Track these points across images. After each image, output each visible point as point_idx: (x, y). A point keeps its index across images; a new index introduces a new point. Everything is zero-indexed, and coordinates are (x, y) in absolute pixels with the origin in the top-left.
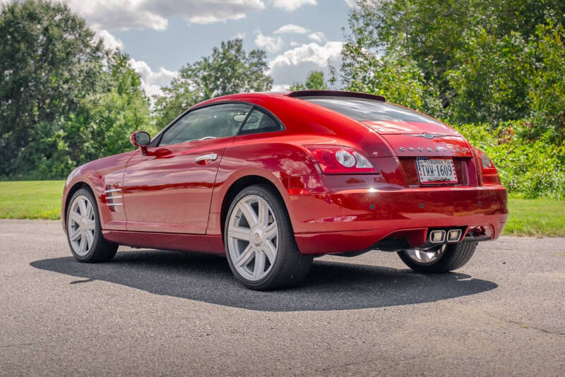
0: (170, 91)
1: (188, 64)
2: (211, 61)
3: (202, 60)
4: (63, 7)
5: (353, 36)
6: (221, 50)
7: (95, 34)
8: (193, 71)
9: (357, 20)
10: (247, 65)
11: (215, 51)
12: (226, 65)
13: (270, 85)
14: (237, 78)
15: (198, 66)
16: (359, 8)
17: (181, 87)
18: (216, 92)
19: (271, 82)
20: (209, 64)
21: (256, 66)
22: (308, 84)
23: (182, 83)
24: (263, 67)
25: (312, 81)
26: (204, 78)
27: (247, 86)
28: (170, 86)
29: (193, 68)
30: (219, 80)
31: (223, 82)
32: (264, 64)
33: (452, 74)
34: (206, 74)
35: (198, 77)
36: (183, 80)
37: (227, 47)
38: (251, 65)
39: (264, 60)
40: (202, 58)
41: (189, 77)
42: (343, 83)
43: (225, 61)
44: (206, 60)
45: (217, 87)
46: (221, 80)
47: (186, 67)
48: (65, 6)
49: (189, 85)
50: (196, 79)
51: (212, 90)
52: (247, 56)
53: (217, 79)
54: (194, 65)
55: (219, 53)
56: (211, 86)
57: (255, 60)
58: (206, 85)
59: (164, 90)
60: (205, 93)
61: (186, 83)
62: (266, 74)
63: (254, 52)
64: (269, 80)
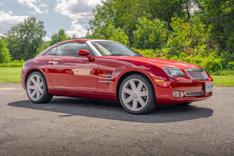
0: (7, 35)
2: (23, 24)
3: (19, 24)
8: (16, 28)
15: (18, 26)
17: (11, 33)
18: (25, 36)
20: (22, 26)
21: (40, 27)
22: (59, 34)
24: (43, 27)
25: (61, 33)
26: (21, 31)
27: (37, 34)
29: (16, 26)
31: (28, 32)
34: (21, 29)
35: (18, 30)
37: (29, 20)
38: (38, 26)
39: (43, 25)
41: (14, 30)
43: (29, 24)
44: (21, 24)
45: (26, 34)
47: (13, 26)
51: (24, 35)
52: (37, 23)
53: (26, 30)
55: (26, 21)
56: (23, 33)
57: (40, 25)
58: (21, 33)
59: (5, 34)
60: (21, 36)
61: (13, 32)
62: (44, 30)
63: (40, 22)
64: (45, 32)
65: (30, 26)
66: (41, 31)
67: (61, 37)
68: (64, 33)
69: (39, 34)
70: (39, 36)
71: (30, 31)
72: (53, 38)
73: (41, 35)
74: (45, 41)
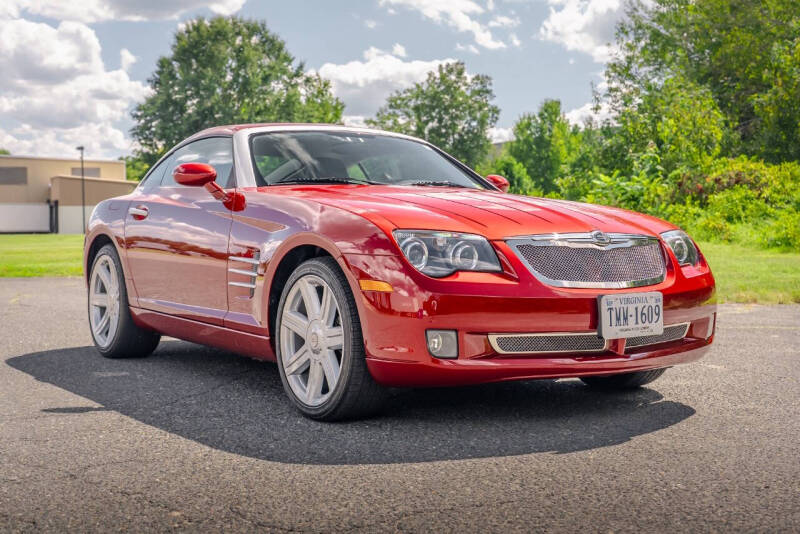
1: (397, 92)
2: (424, 88)
3: (414, 86)
4: (259, 25)
5: (620, 53)
6: (437, 75)
7: (294, 58)
8: (403, 100)
9: (627, 33)
10: (468, 93)
11: (430, 74)
12: (443, 92)
13: (496, 115)
14: (457, 108)
15: (409, 94)
16: (629, 19)
17: (389, 119)
18: (430, 125)
19: (498, 112)
20: (422, 92)
21: (479, 95)
22: (541, 115)
23: (390, 114)
24: (488, 95)
25: (546, 111)
26: (417, 109)
27: (469, 118)
28: (375, 119)
29: (404, 96)
30: (434, 110)
31: (439, 113)
32: (488, 92)
33: (757, 99)
34: (419, 102)
35: (408, 107)
36: (391, 111)
37: (444, 71)
38: (474, 93)
39: (489, 87)
40: (415, 83)
41: (398, 107)
42: (610, 112)
43: (442, 88)
44: (418, 86)
45: (432, 119)
46: (437, 110)
47: (395, 95)
48: (264, 26)
49: (398, 116)
50: (406, 109)
51: (427, 123)
52: (469, 81)
54: (405, 92)
55: (435, 78)
56: (425, 118)
57: (478, 87)
58: (419, 117)
59: (368, 122)
60: (418, 126)
61: (395, 115)
62: (492, 103)
63: (477, 78)
64: (495, 111)
65: (447, 91)
66: (480, 109)
67: (547, 126)
68: (557, 114)
69: (474, 119)
70: (474, 124)
71: (446, 110)
72: (520, 129)
73: (482, 123)
74: (494, 141)
